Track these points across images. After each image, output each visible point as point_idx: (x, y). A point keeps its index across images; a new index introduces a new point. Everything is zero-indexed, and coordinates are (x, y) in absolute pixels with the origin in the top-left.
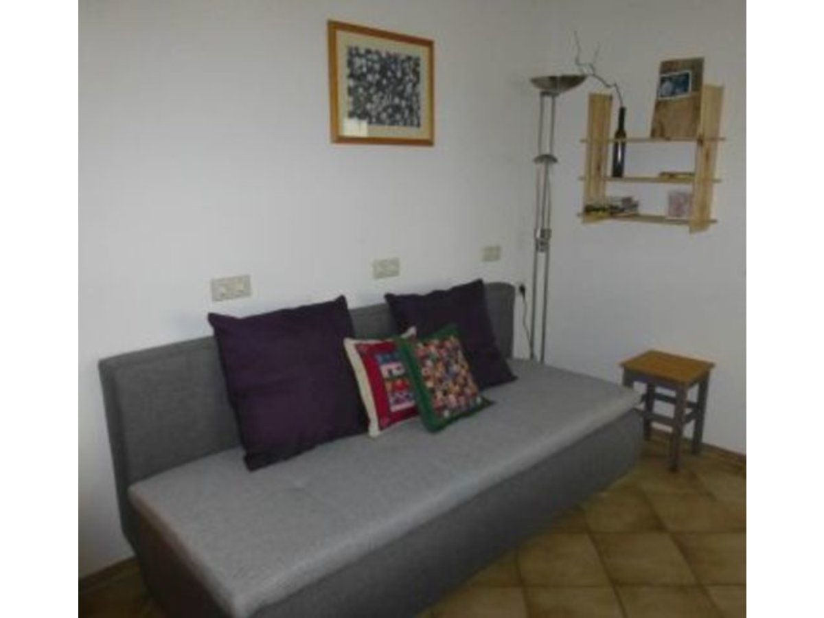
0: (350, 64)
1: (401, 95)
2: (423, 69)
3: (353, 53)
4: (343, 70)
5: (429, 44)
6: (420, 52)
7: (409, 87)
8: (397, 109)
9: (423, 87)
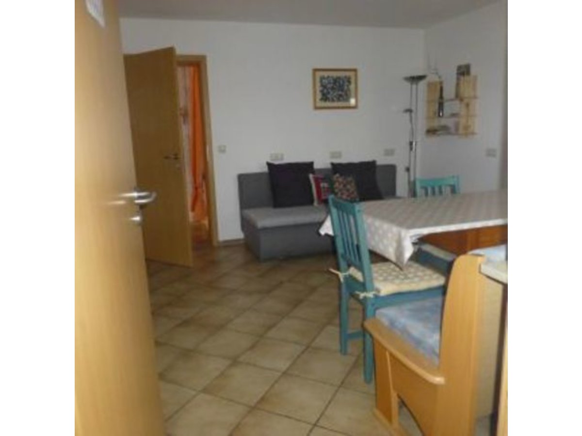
0: (321, 81)
1: (342, 90)
2: (353, 80)
3: (322, 78)
4: (318, 84)
5: (355, 70)
6: (352, 74)
7: (346, 88)
8: (341, 96)
9: (352, 86)
